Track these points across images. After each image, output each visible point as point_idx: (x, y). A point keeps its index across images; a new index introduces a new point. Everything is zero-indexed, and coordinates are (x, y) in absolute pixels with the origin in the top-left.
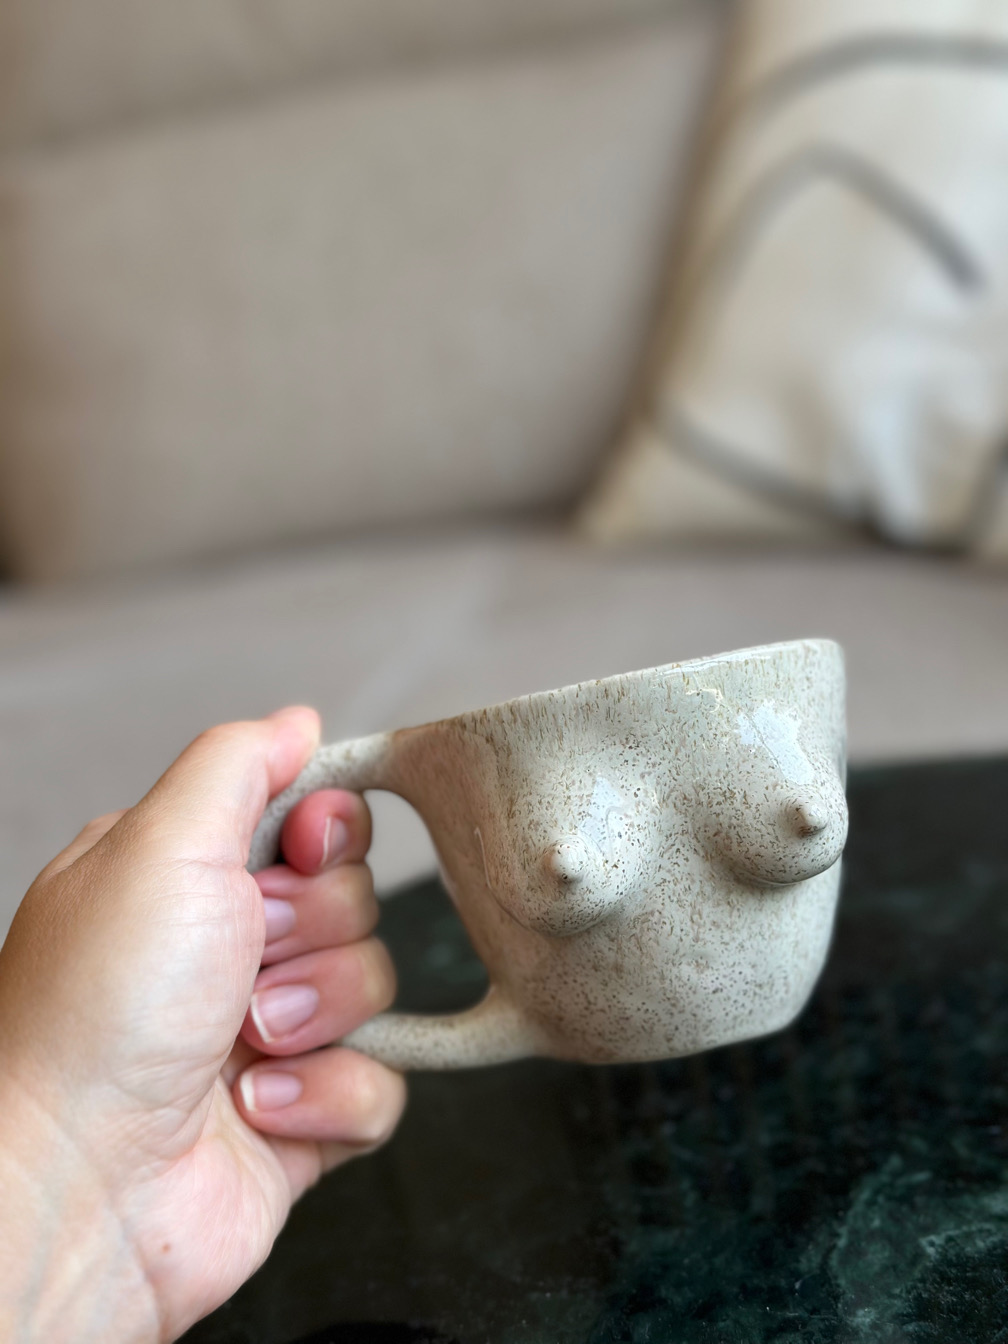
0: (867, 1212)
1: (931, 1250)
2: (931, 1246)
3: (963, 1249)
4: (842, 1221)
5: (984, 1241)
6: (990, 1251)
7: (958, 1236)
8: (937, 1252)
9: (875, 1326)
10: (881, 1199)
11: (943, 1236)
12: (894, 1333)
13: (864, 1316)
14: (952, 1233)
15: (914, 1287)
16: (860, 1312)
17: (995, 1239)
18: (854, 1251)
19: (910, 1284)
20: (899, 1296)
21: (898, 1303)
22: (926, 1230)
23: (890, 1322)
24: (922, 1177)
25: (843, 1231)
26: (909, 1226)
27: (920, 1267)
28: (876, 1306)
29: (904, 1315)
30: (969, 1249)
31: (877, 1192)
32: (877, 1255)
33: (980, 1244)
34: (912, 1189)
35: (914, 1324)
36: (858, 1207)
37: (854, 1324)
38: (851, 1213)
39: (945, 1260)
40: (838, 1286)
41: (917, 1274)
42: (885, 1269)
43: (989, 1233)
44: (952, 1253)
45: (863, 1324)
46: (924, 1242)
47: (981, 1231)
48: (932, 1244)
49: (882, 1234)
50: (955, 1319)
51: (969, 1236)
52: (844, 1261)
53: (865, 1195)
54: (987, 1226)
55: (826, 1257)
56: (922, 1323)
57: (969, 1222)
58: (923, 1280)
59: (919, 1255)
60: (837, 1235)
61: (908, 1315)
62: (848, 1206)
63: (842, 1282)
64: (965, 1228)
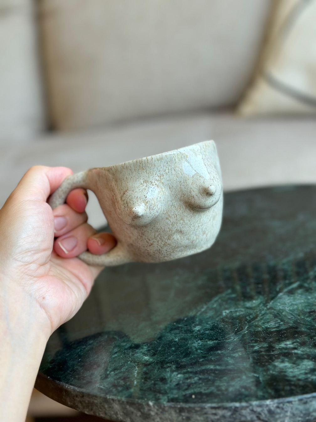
0: (214, 303)
1: (224, 314)
2: (225, 313)
3: (232, 314)
4: (206, 304)
5: (239, 313)
6: (239, 316)
7: (233, 311)
8: (226, 315)
9: (199, 331)
11: (230, 310)
12: (202, 333)
13: (198, 328)
14: (233, 310)
15: (214, 322)
16: (197, 327)
17: (242, 313)
18: (205, 312)
19: (214, 321)
20: (209, 324)
21: (208, 326)
22: (226, 309)
23: (203, 330)
24: (233, 296)
25: (205, 307)
26: (223, 307)
27: (219, 318)
28: (202, 326)
29: (207, 329)
30: (234, 315)
32: (210, 314)
33: (238, 314)
34: (229, 299)
35: (209, 331)
36: (213, 301)
37: (194, 330)
38: (210, 303)
39: (226, 317)
40: (196, 320)
41: (217, 319)
42: (210, 317)
43: (242, 311)
44: (229, 316)
45: (196, 330)
46: (224, 312)
47: (240, 311)
48: (225, 312)
49: (215, 309)
50: (220, 331)
51: (236, 311)
52: (201, 314)
53: (216, 299)
54: (243, 310)
55: (197, 313)
56: (211, 331)
57: (238, 308)
58: (217, 321)
59: (221, 314)
60: (202, 308)
61: (209, 329)
62: (210, 301)
63: (197, 319)
64: (236, 309)
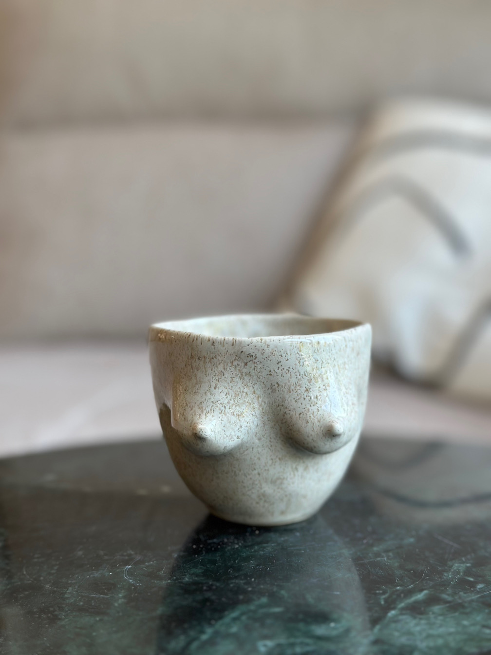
2: (264, 646)
4: (211, 625)
7: (285, 644)
10: (244, 618)
11: (275, 642)
14: (283, 641)
18: (210, 643)
22: (264, 637)
24: (278, 610)
25: (209, 630)
26: (255, 634)
31: (243, 614)
34: (268, 615)
38: (220, 622)
43: (307, 645)
46: (260, 644)
47: (302, 643)
49: (234, 636)
52: (201, 647)
54: (308, 641)
55: (189, 643)
57: (296, 637)
60: (204, 633)
62: (221, 618)
64: (292, 640)
